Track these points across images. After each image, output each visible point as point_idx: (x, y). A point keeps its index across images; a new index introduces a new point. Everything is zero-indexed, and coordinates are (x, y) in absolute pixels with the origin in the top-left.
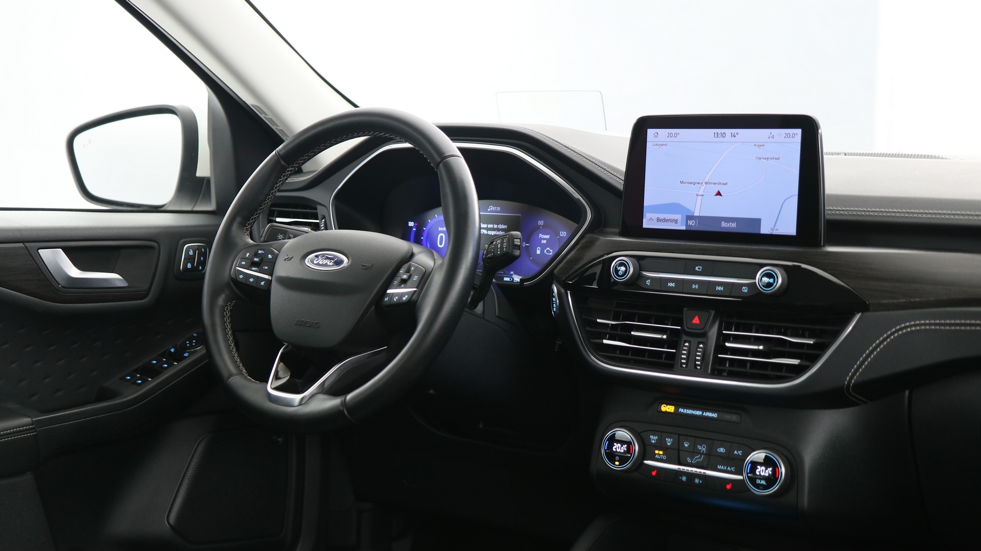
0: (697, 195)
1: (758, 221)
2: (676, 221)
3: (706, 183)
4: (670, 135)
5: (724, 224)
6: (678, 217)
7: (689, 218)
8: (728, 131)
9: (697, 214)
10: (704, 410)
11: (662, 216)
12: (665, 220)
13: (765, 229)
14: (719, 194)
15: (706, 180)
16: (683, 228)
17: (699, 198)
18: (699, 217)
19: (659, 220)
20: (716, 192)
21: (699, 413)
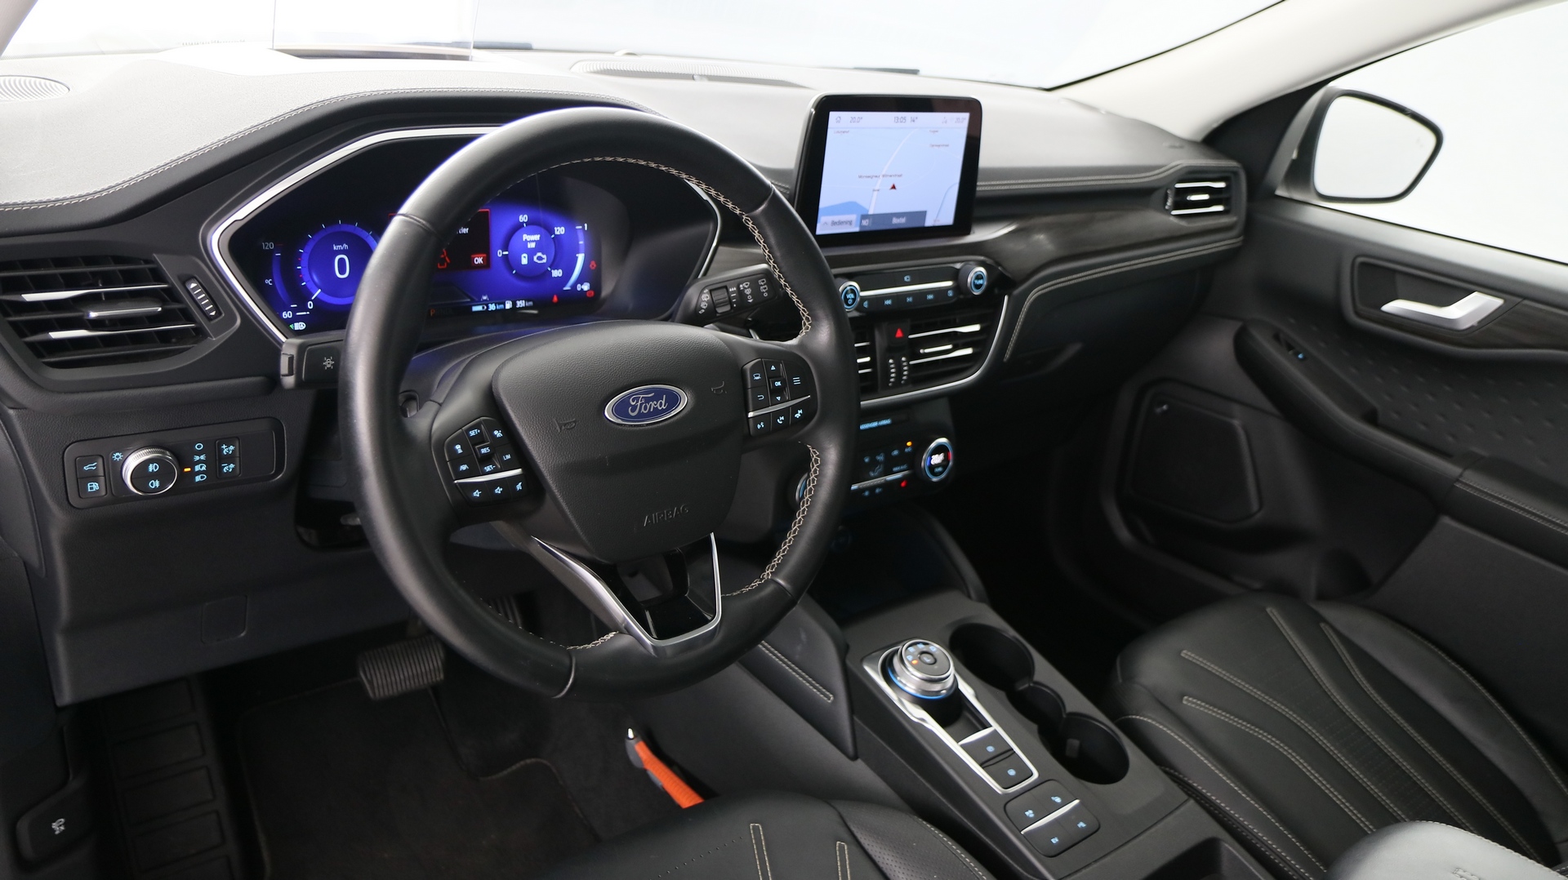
0: (874, 190)
1: (923, 214)
2: (850, 223)
3: (883, 176)
4: (853, 120)
5: (895, 221)
6: (853, 217)
7: (864, 217)
8: (909, 115)
9: (871, 212)
10: (878, 420)
11: (837, 218)
12: (840, 223)
13: (929, 222)
14: (894, 187)
15: (884, 173)
16: (856, 229)
17: (876, 193)
18: (874, 216)
19: (834, 223)
20: (891, 186)
21: (875, 424)
